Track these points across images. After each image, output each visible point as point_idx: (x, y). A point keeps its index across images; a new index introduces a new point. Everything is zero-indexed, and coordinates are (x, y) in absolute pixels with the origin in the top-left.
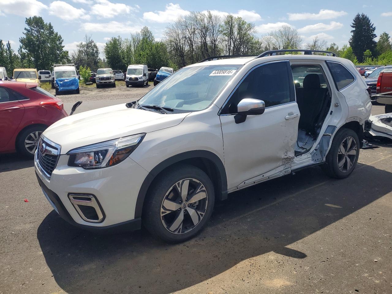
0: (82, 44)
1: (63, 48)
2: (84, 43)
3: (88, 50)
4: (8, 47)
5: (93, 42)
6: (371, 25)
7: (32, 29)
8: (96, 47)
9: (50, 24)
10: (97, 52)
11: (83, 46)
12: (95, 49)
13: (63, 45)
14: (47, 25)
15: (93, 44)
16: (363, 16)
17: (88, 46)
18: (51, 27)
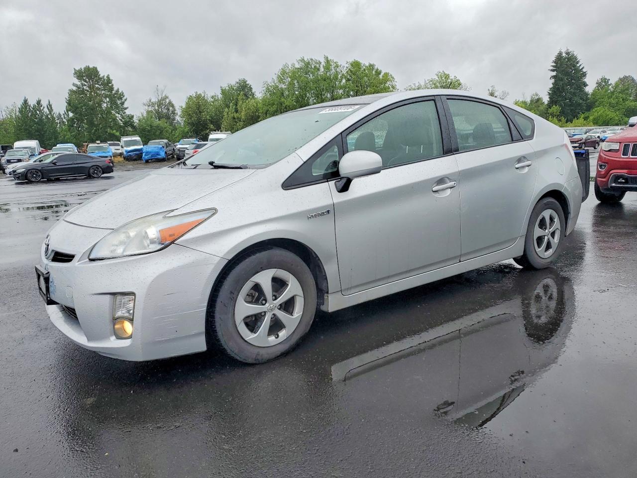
0: (152, 101)
1: (126, 111)
2: (154, 100)
3: (160, 110)
4: (49, 109)
5: (167, 97)
6: (581, 68)
7: (83, 85)
8: (173, 106)
9: (108, 77)
10: (173, 113)
11: (153, 104)
12: (171, 108)
13: (125, 106)
14: (105, 78)
15: (167, 101)
16: (568, 53)
17: (160, 104)
18: (109, 81)
